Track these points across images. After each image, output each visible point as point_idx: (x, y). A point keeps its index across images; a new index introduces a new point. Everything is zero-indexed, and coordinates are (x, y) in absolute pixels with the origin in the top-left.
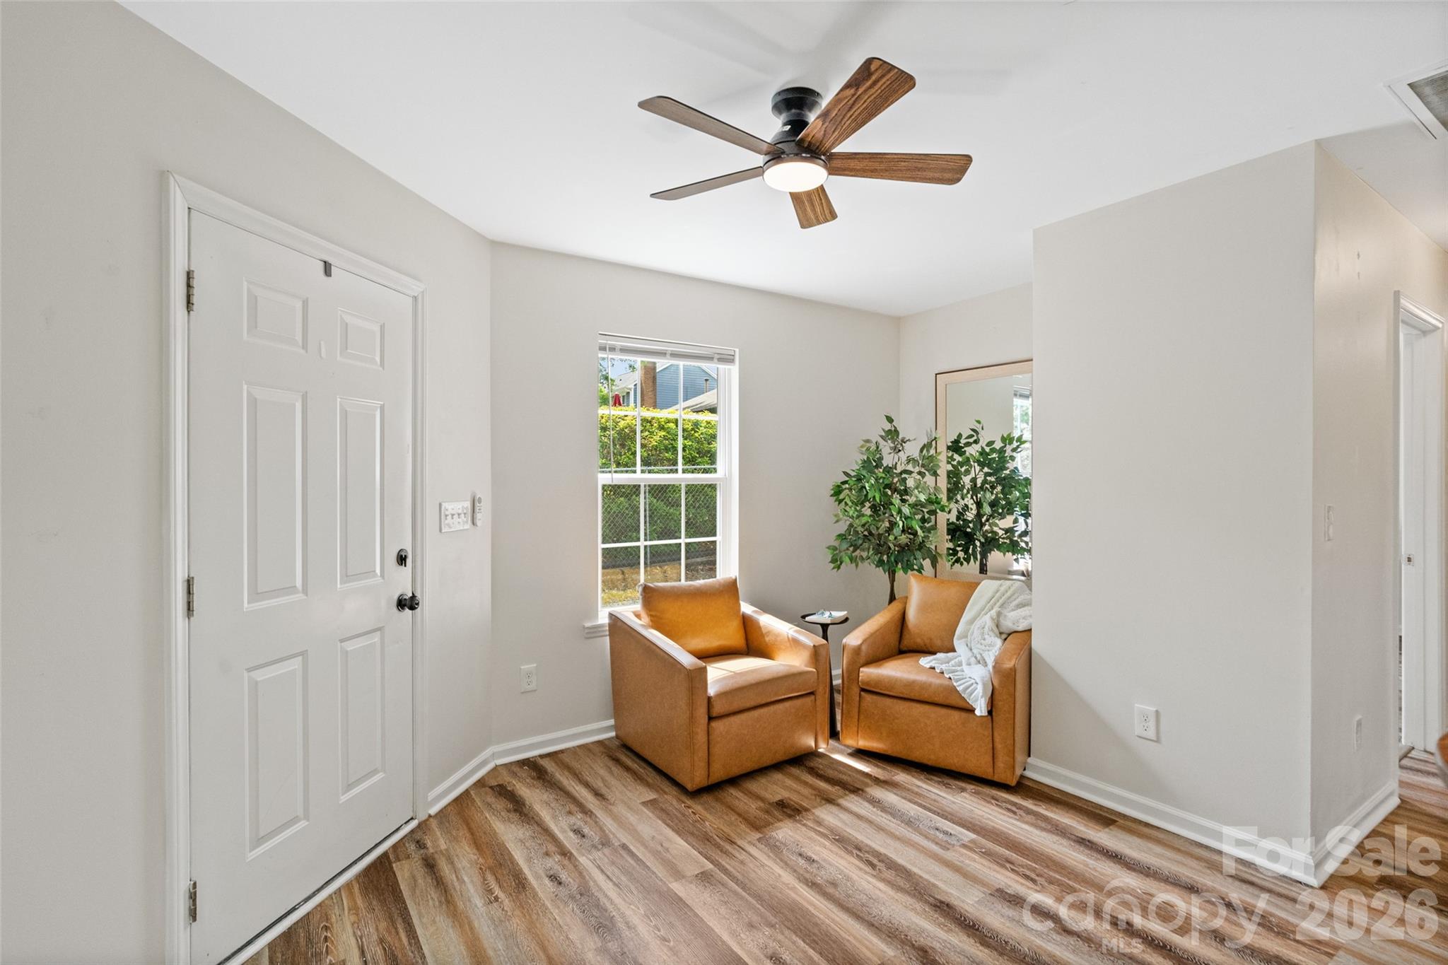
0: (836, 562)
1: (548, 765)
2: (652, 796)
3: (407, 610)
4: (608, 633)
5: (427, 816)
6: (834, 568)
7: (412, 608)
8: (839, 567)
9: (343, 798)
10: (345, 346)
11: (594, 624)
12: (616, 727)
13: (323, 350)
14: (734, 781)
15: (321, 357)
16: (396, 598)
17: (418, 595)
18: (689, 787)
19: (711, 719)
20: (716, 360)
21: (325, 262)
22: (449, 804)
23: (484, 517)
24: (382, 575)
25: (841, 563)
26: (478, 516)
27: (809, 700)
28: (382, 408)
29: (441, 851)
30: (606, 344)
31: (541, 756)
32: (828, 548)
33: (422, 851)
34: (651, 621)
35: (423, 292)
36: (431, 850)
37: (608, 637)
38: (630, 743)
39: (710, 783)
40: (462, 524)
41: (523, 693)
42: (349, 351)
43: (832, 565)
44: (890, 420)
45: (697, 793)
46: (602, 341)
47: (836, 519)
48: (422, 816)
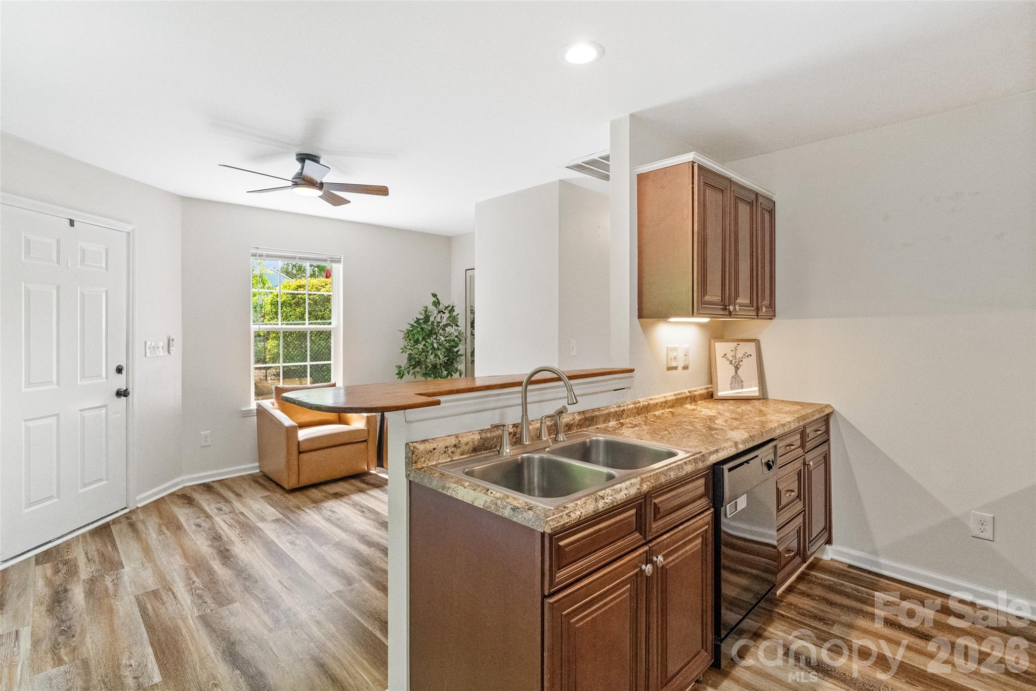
0: (400, 375)
1: (216, 485)
2: (267, 493)
3: (123, 397)
4: (255, 414)
5: (136, 507)
6: (398, 378)
7: (125, 396)
8: (402, 377)
9: (81, 491)
10: (83, 261)
11: (247, 409)
12: (260, 467)
13: (69, 264)
14: (315, 486)
15: (68, 266)
16: (116, 390)
17: (130, 390)
18: (287, 487)
19: (300, 453)
20: (328, 261)
21: (70, 220)
22: (151, 503)
23: (177, 348)
24: (107, 378)
25: (403, 375)
26: (172, 348)
27: (363, 445)
28: (107, 292)
29: (140, 520)
30: (257, 253)
31: (213, 482)
32: (396, 367)
33: (129, 521)
34: (279, 406)
35: (133, 230)
36: (134, 520)
37: (256, 417)
38: (268, 474)
39: (299, 486)
40: (162, 353)
41: (202, 447)
42: (85, 263)
43: (398, 376)
44: (434, 295)
45: (293, 491)
46: (254, 251)
47: (402, 351)
48: (132, 507)
